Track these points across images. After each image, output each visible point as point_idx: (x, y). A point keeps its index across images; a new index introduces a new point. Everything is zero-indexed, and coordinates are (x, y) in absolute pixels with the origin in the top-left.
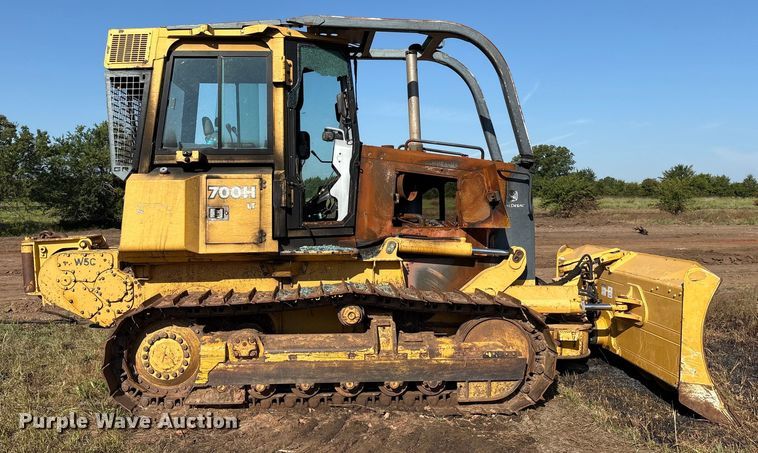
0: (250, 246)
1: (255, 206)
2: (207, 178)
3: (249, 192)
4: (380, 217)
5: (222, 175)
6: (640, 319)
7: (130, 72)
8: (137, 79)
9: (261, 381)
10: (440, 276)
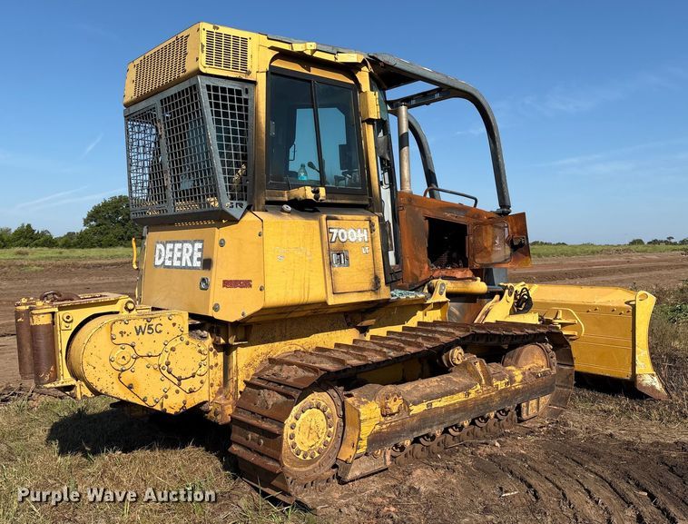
0: (369, 294)
1: (368, 250)
2: (327, 219)
3: (362, 235)
4: (418, 261)
5: (339, 216)
6: (576, 333)
7: (231, 82)
8: (239, 92)
9: (406, 437)
10: (457, 313)
